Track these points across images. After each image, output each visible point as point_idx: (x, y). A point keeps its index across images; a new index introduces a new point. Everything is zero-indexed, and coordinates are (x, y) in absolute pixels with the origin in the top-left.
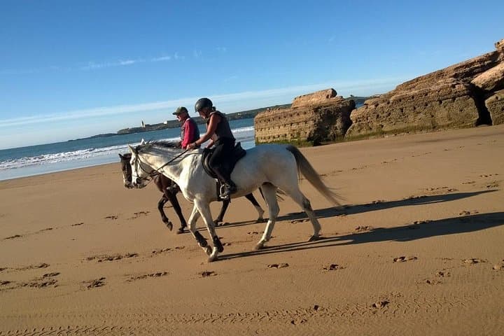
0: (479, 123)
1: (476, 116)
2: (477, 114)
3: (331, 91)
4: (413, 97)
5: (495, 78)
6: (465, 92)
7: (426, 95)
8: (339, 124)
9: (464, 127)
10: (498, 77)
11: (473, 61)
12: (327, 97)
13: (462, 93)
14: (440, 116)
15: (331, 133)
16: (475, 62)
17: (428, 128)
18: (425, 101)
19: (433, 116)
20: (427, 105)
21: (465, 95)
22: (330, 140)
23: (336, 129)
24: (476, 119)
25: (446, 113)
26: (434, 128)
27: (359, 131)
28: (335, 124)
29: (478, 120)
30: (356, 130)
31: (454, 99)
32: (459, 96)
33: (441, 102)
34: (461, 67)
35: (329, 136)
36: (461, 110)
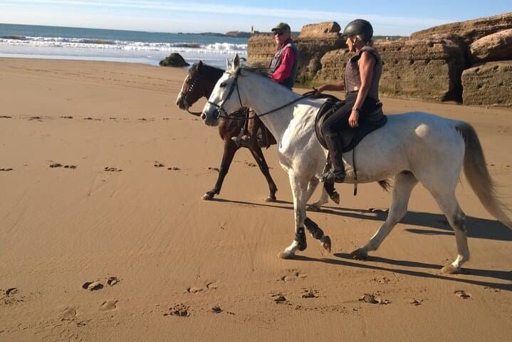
0: (447, 98)
1: (446, 88)
2: (448, 86)
3: (332, 25)
4: (384, 49)
5: (489, 45)
6: (442, 55)
7: (399, 49)
8: (311, 65)
9: (428, 99)
10: (493, 44)
11: (499, 17)
12: (326, 31)
13: (438, 55)
14: (406, 79)
15: (302, 74)
16: (501, 19)
17: (391, 91)
18: (396, 57)
19: (399, 78)
20: (396, 62)
21: (440, 58)
22: (299, 82)
23: (308, 70)
24: (445, 92)
25: (414, 77)
26: (397, 92)
27: (325, 78)
28: (308, 65)
29: (447, 93)
30: (322, 76)
31: (428, 60)
32: (433, 59)
33: (412, 62)
34: (483, 23)
35: (299, 77)
36: (431, 78)
